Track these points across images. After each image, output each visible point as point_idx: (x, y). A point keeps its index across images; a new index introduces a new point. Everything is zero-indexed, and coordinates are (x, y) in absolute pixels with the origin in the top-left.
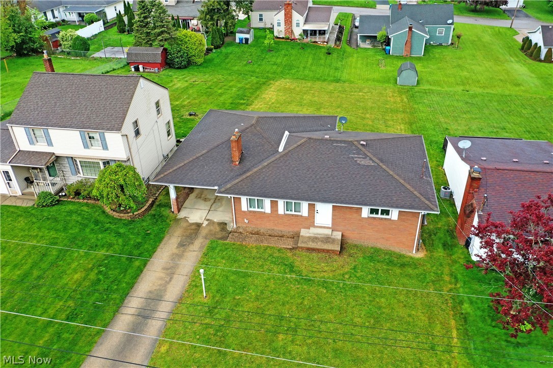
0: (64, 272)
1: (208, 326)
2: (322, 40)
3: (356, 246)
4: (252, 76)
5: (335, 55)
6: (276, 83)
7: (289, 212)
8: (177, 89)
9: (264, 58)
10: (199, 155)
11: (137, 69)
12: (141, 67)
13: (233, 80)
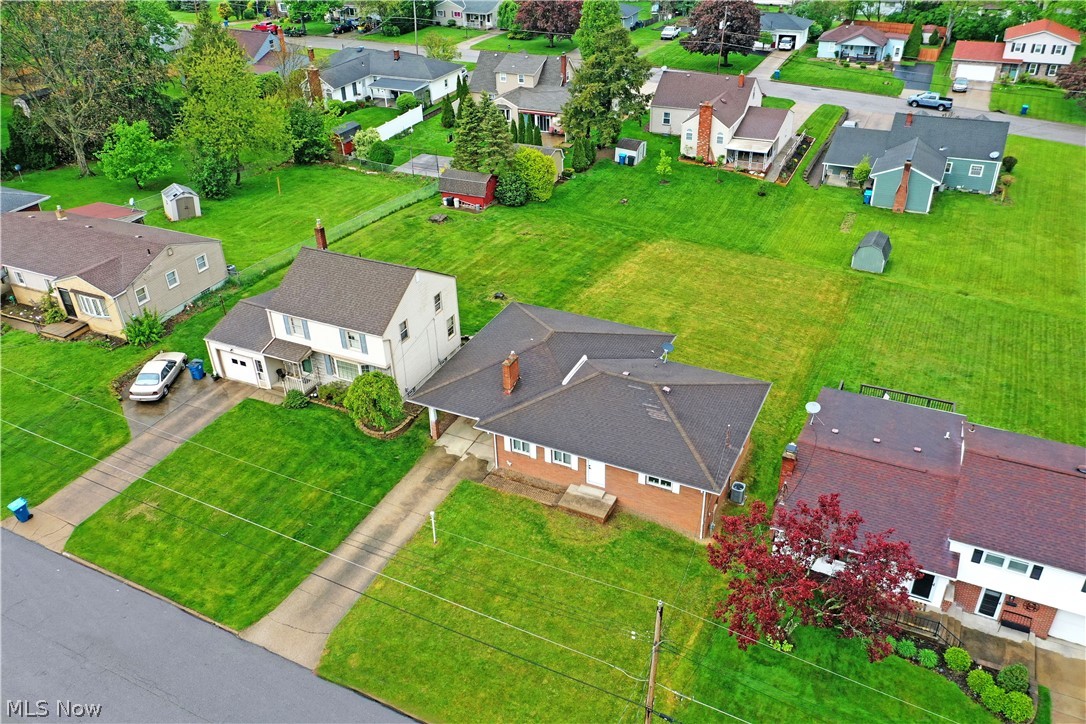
0: (299, 489)
1: (428, 573)
2: (756, 168)
3: (630, 517)
4: (618, 229)
5: (771, 198)
6: (650, 247)
7: (555, 462)
8: (495, 246)
9: (651, 195)
10: (470, 373)
11: (451, 203)
12: (456, 201)
13: (583, 237)
